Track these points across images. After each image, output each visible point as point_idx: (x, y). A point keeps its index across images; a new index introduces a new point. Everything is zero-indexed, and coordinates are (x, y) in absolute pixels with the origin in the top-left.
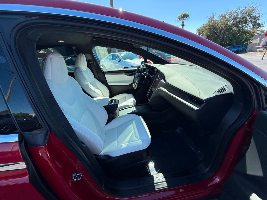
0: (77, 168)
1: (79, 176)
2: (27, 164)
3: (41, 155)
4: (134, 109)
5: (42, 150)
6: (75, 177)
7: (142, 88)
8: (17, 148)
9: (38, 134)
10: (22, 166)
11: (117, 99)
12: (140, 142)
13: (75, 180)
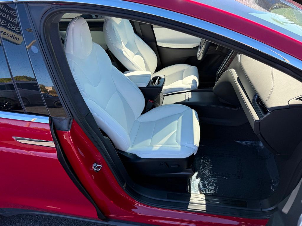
0: (98, 159)
1: (99, 167)
2: (55, 144)
3: (65, 138)
4: (189, 95)
5: (66, 134)
6: (95, 167)
7: (219, 55)
8: (48, 128)
9: (63, 120)
10: (52, 144)
11: (163, 77)
12: (178, 147)
13: (95, 169)
